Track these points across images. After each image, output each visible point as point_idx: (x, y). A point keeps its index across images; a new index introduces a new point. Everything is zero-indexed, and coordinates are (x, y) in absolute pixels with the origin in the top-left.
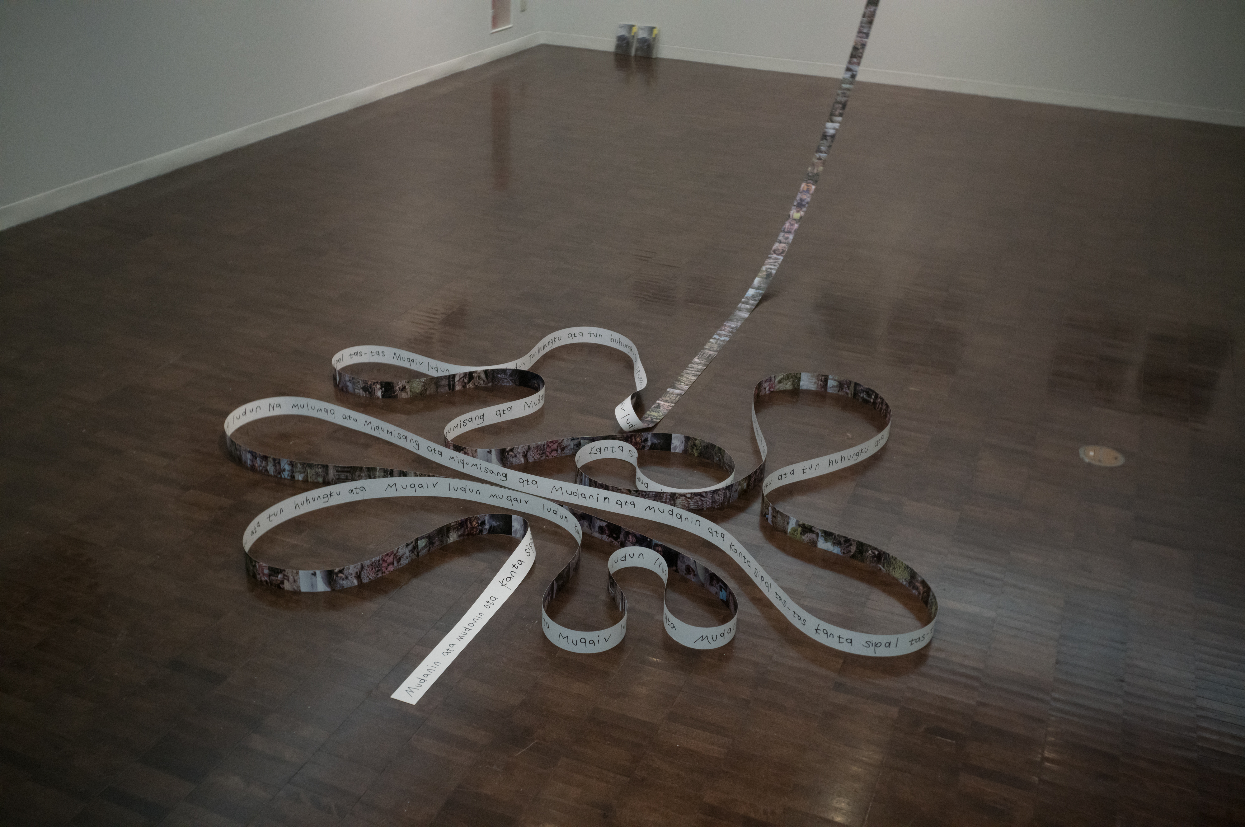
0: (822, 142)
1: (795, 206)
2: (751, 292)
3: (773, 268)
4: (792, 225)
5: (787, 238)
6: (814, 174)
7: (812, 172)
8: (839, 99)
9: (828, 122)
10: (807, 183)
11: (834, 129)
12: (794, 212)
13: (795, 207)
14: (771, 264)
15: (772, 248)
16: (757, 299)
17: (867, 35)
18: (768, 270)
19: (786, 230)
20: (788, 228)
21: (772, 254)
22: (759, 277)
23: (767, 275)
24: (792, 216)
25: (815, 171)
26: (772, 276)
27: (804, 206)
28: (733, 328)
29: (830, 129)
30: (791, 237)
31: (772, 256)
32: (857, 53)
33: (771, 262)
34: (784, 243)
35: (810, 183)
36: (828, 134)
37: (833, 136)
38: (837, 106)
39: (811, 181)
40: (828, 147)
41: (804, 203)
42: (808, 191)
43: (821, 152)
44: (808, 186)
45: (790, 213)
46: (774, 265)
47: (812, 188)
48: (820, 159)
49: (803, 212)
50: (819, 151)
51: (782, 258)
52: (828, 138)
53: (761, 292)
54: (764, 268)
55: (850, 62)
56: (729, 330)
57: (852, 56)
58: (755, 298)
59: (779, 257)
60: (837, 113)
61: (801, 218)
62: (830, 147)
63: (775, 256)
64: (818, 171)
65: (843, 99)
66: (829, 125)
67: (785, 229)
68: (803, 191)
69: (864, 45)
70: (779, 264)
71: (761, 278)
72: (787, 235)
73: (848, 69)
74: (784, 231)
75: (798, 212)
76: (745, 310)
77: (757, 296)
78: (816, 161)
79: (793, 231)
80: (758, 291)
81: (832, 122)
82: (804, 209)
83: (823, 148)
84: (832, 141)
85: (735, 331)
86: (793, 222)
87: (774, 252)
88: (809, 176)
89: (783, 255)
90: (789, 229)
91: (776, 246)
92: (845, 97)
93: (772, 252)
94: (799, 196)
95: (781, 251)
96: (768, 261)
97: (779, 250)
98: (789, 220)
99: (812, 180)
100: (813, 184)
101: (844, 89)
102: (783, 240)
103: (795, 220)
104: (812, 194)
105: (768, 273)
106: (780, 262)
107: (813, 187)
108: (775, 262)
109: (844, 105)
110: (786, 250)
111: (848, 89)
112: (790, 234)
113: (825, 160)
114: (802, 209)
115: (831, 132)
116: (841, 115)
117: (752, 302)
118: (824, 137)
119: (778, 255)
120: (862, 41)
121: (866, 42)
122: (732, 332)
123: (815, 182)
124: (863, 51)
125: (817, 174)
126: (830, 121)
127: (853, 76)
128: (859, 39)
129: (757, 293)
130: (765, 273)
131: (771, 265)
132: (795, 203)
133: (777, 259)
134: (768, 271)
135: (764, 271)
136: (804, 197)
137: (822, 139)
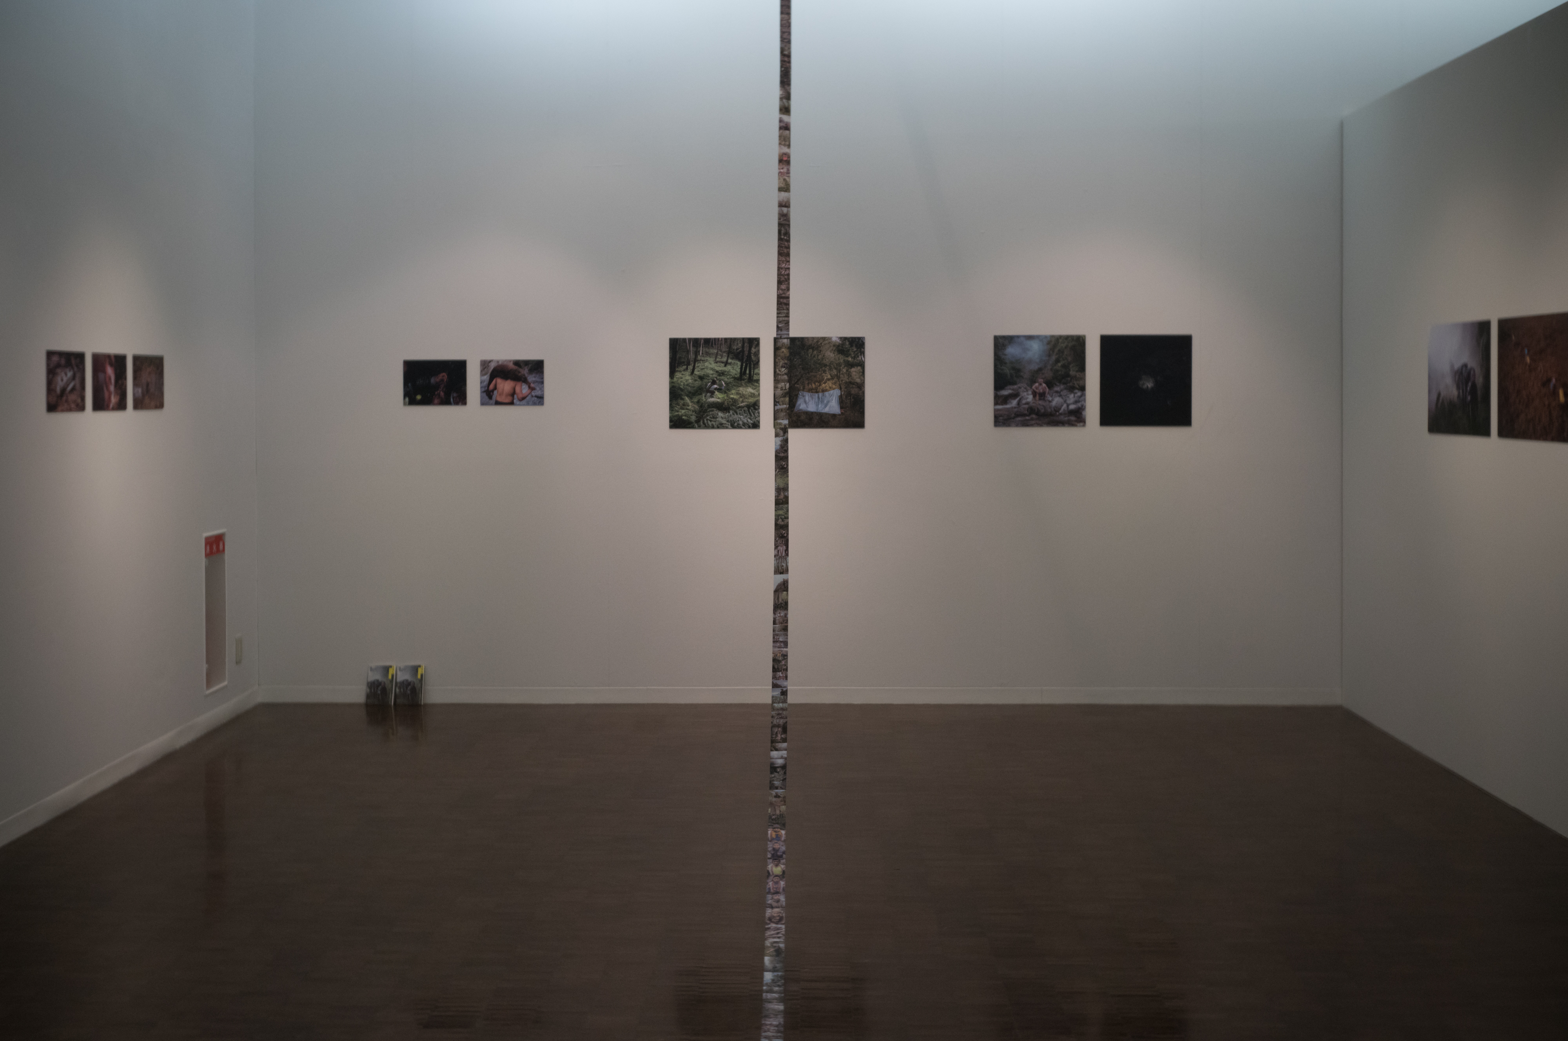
0: (773, 776)
1: (769, 858)
2: (768, 976)
3: (780, 942)
4: (777, 883)
5: (778, 901)
6: (778, 815)
7: (774, 813)
8: (776, 721)
9: (772, 750)
10: (774, 828)
11: (782, 758)
12: (772, 867)
13: (771, 860)
14: (774, 936)
15: (765, 917)
16: (779, 983)
17: (786, 644)
18: (775, 945)
19: (772, 891)
20: (773, 888)
21: (769, 924)
22: (767, 956)
23: (776, 951)
24: (772, 871)
25: (778, 812)
26: (783, 952)
27: (781, 856)
28: (777, 1026)
29: (777, 758)
30: (782, 898)
31: (769, 926)
32: (779, 666)
33: (773, 934)
34: (777, 907)
35: (778, 828)
36: (777, 766)
37: (784, 767)
38: (776, 730)
39: (777, 826)
40: (783, 780)
41: (779, 854)
42: (778, 838)
43: (777, 788)
44: (775, 832)
45: (768, 869)
46: (779, 938)
47: (782, 834)
48: (777, 796)
49: (783, 864)
50: (772, 787)
51: (783, 926)
52: (778, 770)
53: (780, 974)
54: (768, 943)
55: (774, 677)
56: (774, 1030)
57: (775, 670)
58: (777, 984)
59: (779, 926)
60: (779, 738)
61: (784, 872)
62: (784, 780)
63: (774, 925)
64: (780, 811)
65: (782, 722)
66: (774, 754)
67: (769, 889)
68: (772, 839)
69: (785, 656)
70: (782, 934)
71: (771, 956)
72: (776, 897)
73: (775, 686)
74: (769, 893)
75: (777, 866)
76: (775, 1001)
77: (779, 981)
78: (774, 799)
79: (781, 890)
80: (776, 974)
81: (777, 750)
82: (783, 861)
83: (776, 783)
84: (785, 773)
85: (782, 1029)
86: (776, 879)
87: (770, 919)
88: (773, 820)
89: (783, 922)
90: (775, 889)
91: (769, 912)
92: (782, 718)
93: (768, 922)
94: (770, 846)
95: (778, 918)
96: (768, 933)
97: (774, 917)
98: (771, 878)
99: (777, 824)
100: (781, 829)
101: (778, 710)
102: (774, 904)
103: (776, 876)
104: (785, 841)
105: (776, 948)
106: (783, 932)
107: (783, 832)
108: (778, 933)
109: (785, 730)
110: (784, 915)
111: (782, 709)
112: (779, 895)
113: (784, 797)
114: (780, 861)
115: (780, 762)
116: (784, 740)
117: (777, 988)
118: (773, 769)
119: (777, 923)
120: (782, 651)
121: (787, 652)
122: (778, 1031)
123: (783, 826)
124: (787, 662)
125: (782, 816)
126: (773, 749)
127: (784, 693)
128: (777, 649)
129: (775, 976)
130: (772, 950)
131: (775, 938)
132: (769, 856)
133: (778, 929)
134: (775, 947)
135: (769, 947)
136: (777, 846)
137: (772, 773)
